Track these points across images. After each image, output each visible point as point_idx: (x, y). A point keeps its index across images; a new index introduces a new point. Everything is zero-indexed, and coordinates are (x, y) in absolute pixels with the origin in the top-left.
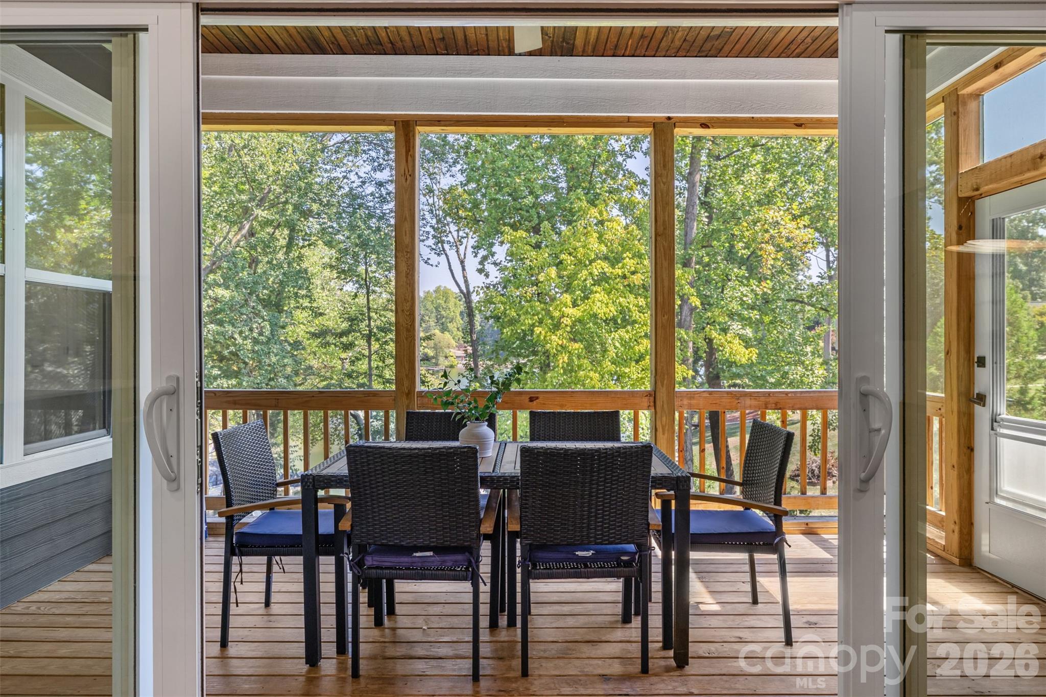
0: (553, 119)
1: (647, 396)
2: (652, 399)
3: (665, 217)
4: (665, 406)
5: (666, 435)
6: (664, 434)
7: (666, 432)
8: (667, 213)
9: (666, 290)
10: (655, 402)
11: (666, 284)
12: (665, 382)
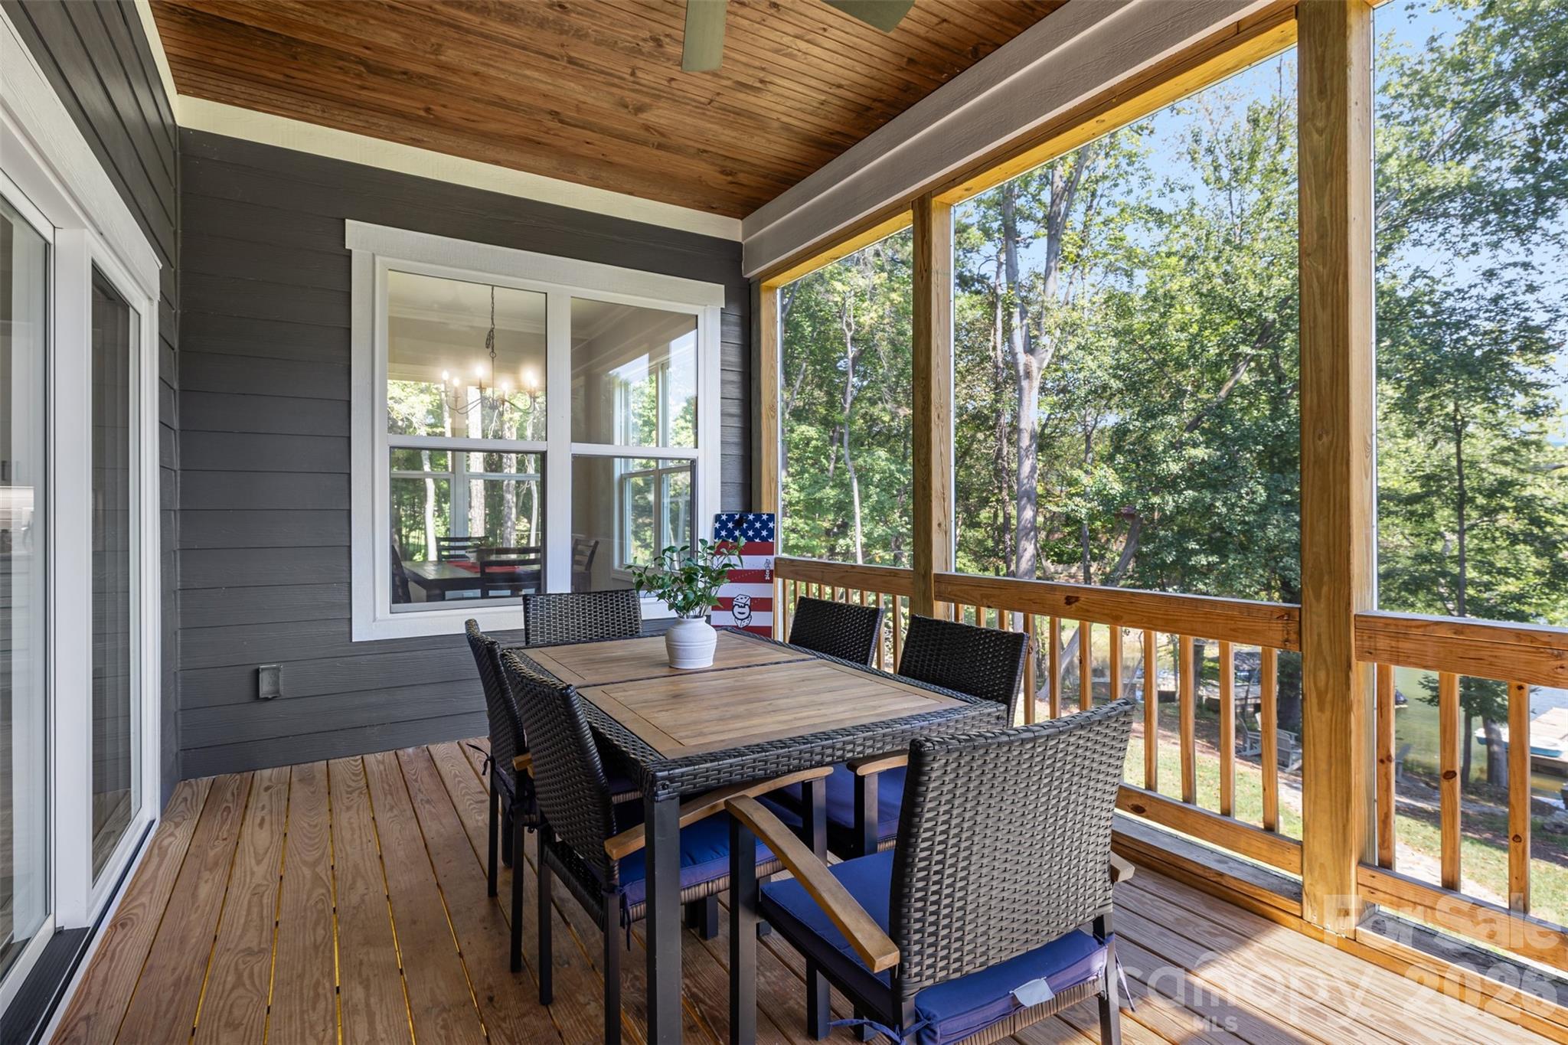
0: (1099, 100)
1: (1280, 617)
2: (1294, 626)
3: (1321, 208)
4: (1325, 646)
5: (1328, 713)
6: (1321, 709)
7: (1328, 706)
8: (1327, 199)
9: (1325, 377)
10: (1300, 633)
11: (1326, 363)
12: (1325, 589)
